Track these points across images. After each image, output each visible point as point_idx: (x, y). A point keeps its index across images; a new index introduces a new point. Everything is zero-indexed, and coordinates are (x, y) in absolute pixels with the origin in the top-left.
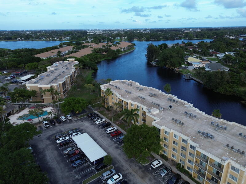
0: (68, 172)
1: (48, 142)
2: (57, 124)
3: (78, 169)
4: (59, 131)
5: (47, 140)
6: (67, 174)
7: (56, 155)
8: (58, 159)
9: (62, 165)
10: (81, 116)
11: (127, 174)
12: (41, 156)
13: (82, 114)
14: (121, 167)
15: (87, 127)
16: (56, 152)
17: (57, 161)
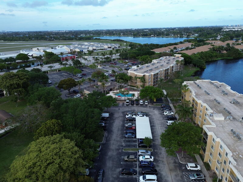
0: (120, 138)
1: (121, 115)
2: (135, 105)
3: (127, 139)
4: (133, 110)
5: (122, 113)
6: (119, 139)
7: (121, 125)
8: (120, 128)
9: (120, 132)
10: (156, 105)
11: (159, 160)
12: (112, 121)
13: (158, 104)
14: (159, 154)
15: (155, 114)
16: (121, 123)
17: (119, 129)
